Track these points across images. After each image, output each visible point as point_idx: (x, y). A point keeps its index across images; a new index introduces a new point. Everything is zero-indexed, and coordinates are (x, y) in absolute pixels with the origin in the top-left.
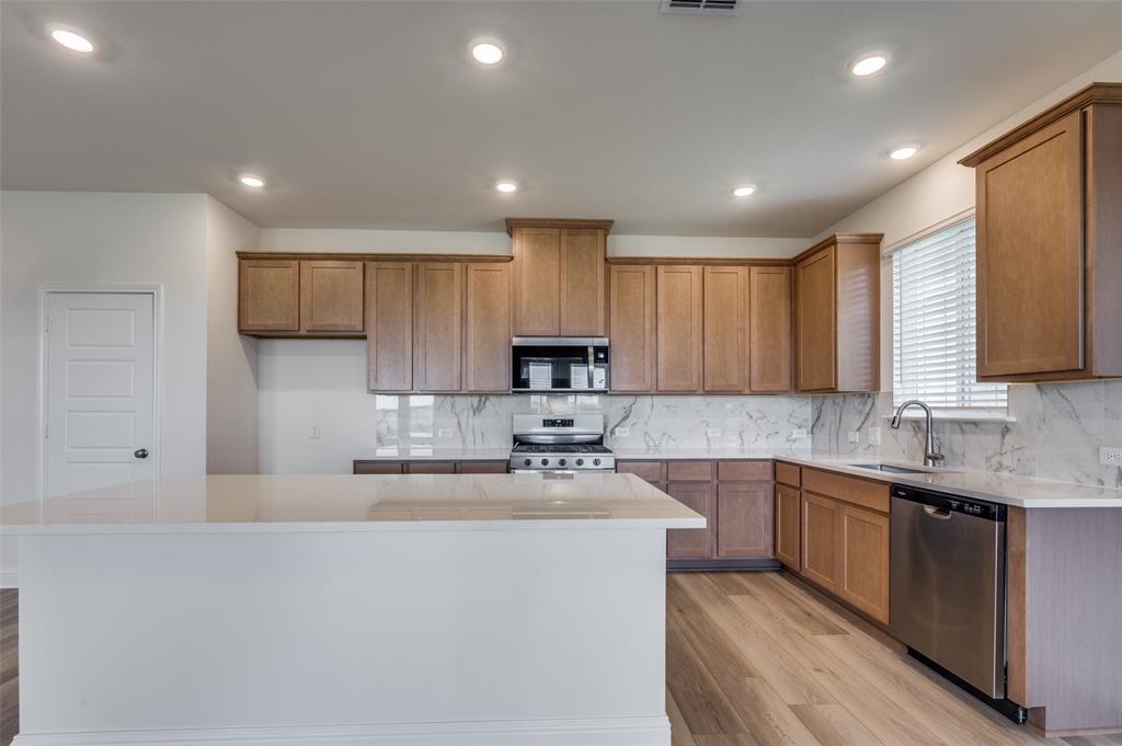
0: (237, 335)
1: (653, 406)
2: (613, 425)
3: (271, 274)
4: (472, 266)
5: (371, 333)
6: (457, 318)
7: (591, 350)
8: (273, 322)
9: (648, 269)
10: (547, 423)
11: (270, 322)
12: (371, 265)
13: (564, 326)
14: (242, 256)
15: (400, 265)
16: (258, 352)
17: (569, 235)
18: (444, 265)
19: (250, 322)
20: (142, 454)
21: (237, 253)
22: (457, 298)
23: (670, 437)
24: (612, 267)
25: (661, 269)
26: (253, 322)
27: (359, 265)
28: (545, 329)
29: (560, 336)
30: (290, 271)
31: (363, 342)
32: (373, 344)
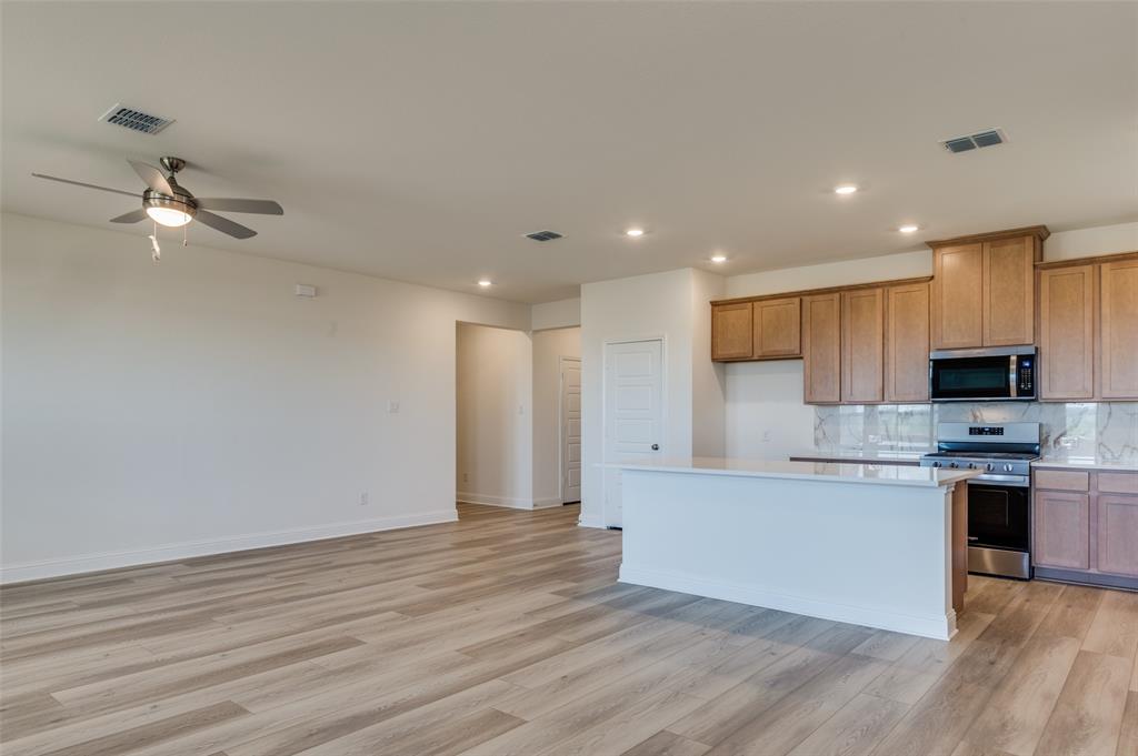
0: (711, 363)
1: (1110, 413)
2: (1056, 435)
3: (733, 315)
4: (893, 290)
5: (806, 354)
6: (879, 337)
7: (1014, 358)
8: (734, 352)
9: (1087, 269)
10: (972, 431)
11: (732, 352)
12: (807, 299)
13: (987, 336)
14: (714, 304)
15: (830, 296)
16: (725, 374)
17: (992, 247)
18: (868, 292)
19: (719, 352)
20: (656, 448)
21: (711, 303)
22: (879, 320)
23: (1134, 448)
24: (1044, 272)
25: (1106, 267)
26: (721, 353)
27: (797, 300)
28: (967, 341)
29: (982, 347)
30: (746, 312)
31: (801, 361)
32: (808, 364)
